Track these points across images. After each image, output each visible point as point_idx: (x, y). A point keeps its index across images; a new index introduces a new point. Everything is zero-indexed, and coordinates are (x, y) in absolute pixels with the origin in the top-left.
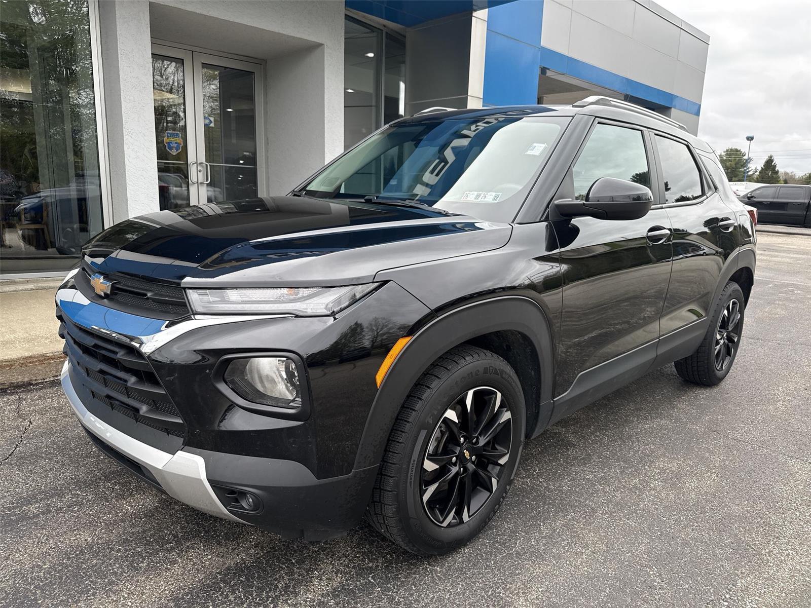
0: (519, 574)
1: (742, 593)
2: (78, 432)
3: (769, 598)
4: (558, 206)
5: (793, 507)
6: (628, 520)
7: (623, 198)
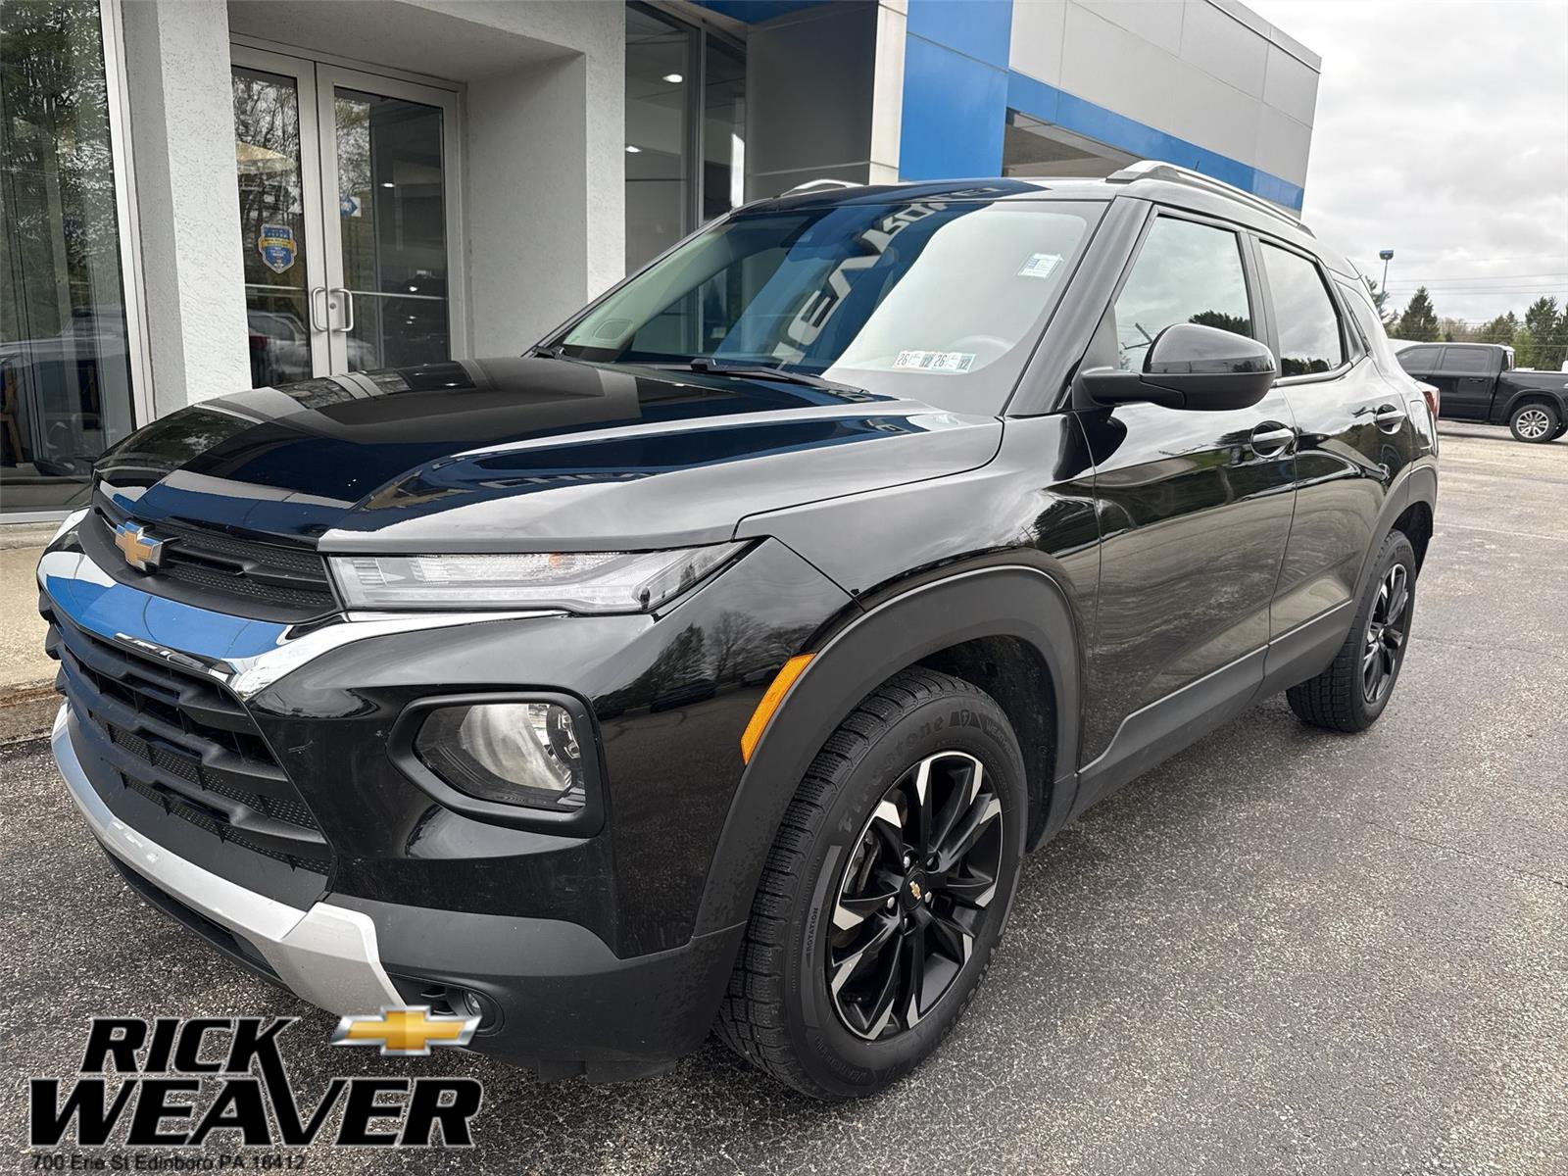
0: (1023, 1131)
1: (1462, 1155)
2: (89, 851)
3: (1515, 1162)
4: (1088, 381)
5: (1536, 974)
6: (1226, 1008)
7: (1215, 366)
